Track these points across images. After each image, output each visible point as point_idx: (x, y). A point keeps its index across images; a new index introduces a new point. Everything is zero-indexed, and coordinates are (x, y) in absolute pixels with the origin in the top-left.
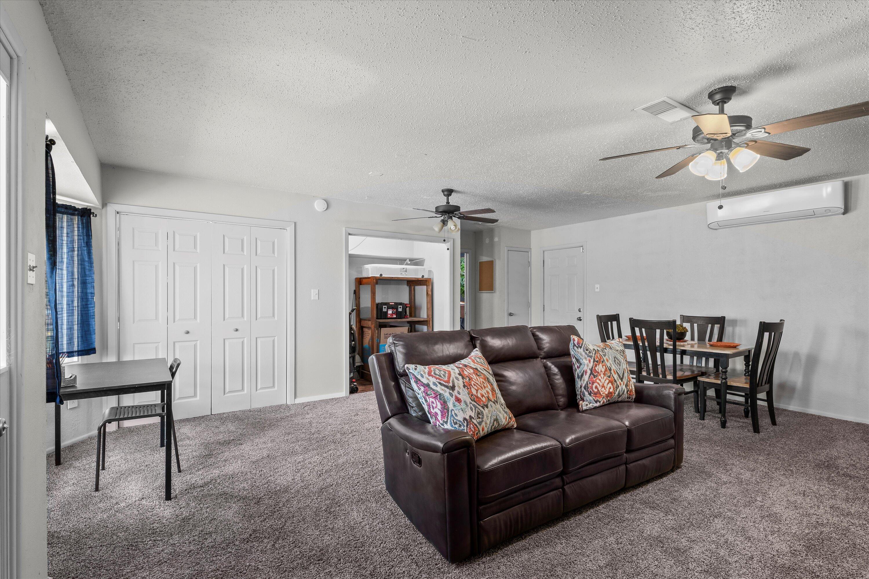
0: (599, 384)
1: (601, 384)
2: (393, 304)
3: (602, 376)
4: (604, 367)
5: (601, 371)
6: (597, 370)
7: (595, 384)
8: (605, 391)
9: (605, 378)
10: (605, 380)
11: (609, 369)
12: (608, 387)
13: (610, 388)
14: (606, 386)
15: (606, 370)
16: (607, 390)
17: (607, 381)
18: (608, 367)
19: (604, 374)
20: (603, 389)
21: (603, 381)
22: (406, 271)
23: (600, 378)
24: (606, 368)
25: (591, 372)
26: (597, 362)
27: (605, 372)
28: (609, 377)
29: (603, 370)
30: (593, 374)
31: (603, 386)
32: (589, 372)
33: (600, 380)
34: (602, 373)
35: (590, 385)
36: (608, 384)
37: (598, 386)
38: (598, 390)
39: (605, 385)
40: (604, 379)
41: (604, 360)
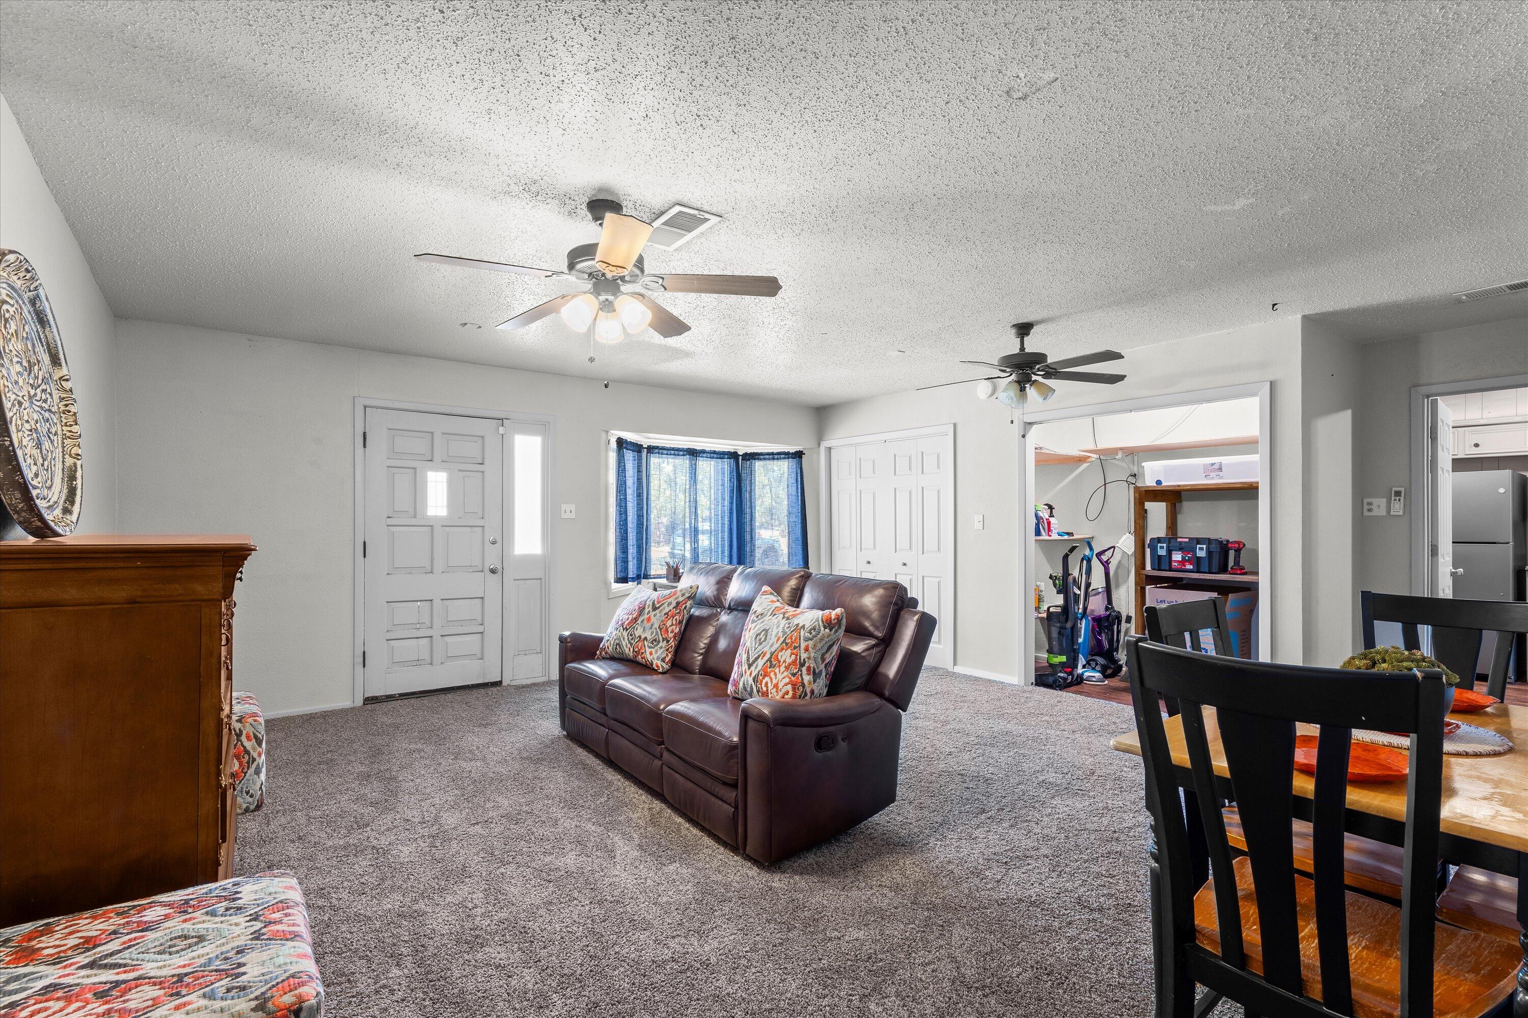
0: (771, 679)
1: (774, 681)
2: (1187, 540)
3: (782, 668)
4: (793, 657)
5: (785, 661)
6: (779, 657)
7: (767, 679)
8: (776, 694)
9: (786, 673)
10: (784, 678)
11: (800, 662)
12: (784, 690)
13: (787, 693)
14: (780, 687)
15: (794, 662)
16: (781, 694)
17: (787, 680)
18: (800, 659)
19: (787, 668)
20: (775, 690)
21: (780, 676)
22: (1220, 469)
23: (777, 670)
24: (796, 660)
25: (771, 657)
26: (787, 644)
27: (790, 665)
28: (794, 675)
29: (789, 660)
30: (771, 662)
31: (776, 686)
32: (768, 656)
33: (775, 674)
34: (784, 665)
35: (761, 678)
36: (786, 684)
37: (769, 685)
38: (767, 690)
39: (781, 685)
40: (783, 676)
41: (800, 646)
